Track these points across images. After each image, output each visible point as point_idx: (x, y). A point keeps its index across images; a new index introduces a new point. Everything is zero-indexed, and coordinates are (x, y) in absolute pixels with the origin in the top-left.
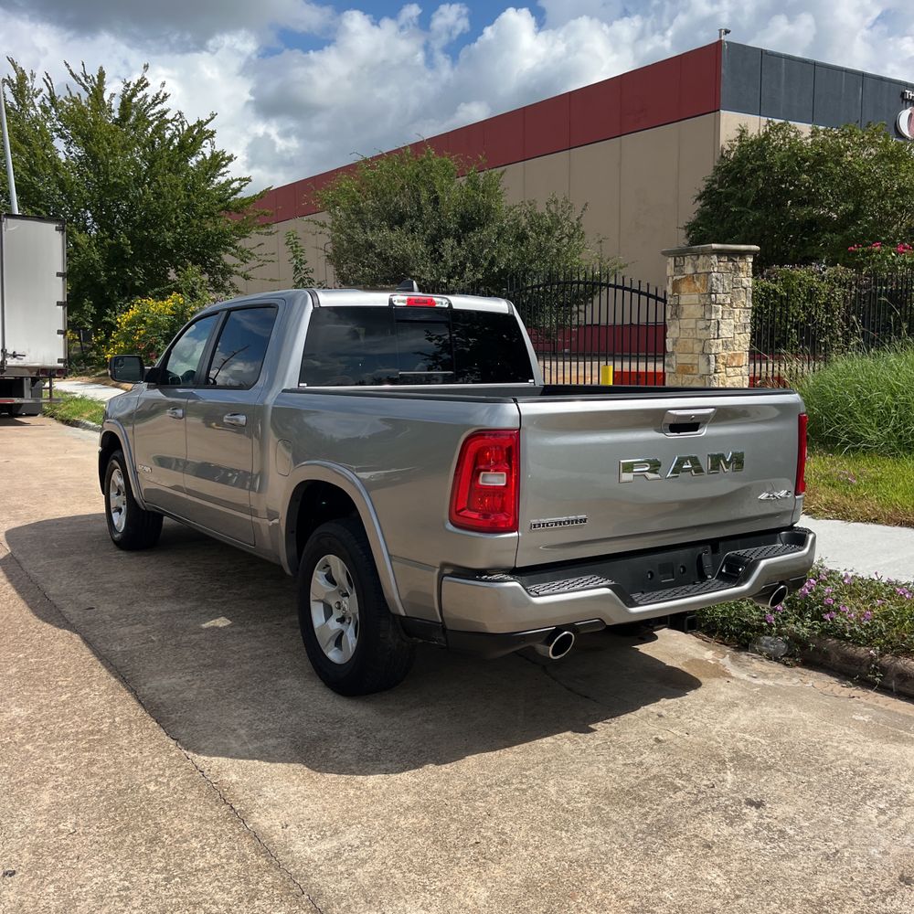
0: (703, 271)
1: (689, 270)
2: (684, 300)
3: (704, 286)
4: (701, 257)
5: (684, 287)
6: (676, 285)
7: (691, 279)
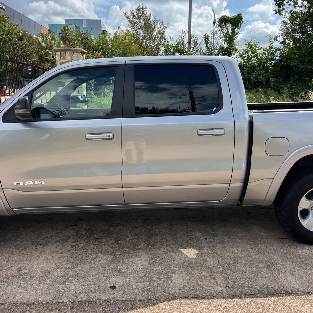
0: (76, 59)
1: (68, 58)
4: (75, 53)
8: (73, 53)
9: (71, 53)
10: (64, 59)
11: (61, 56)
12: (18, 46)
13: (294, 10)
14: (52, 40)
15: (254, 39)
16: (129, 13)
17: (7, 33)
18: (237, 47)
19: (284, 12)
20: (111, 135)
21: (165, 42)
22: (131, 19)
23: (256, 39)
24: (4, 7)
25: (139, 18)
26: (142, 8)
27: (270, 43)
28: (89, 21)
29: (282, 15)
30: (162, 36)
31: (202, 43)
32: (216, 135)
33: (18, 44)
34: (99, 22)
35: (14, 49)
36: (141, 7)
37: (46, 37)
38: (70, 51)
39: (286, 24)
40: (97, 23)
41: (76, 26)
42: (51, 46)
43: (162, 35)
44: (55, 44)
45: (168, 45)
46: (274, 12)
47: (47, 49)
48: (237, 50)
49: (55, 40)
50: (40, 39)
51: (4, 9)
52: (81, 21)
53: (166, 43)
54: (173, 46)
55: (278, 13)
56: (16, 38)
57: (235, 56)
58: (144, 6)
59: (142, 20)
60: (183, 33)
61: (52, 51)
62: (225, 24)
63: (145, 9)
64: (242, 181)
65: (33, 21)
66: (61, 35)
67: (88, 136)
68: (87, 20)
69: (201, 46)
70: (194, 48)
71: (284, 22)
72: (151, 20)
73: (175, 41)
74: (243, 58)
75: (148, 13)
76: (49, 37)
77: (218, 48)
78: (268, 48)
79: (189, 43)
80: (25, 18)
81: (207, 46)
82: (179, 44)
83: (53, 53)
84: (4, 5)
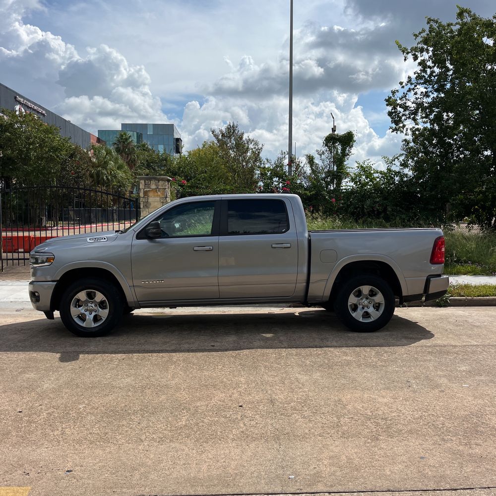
0: (162, 188)
1: (153, 187)
2: (151, 200)
3: (163, 194)
4: (161, 181)
5: (151, 194)
6: (146, 193)
7: (155, 190)
8: (159, 182)
9: (157, 182)
10: (149, 188)
11: (145, 184)
12: (68, 165)
13: (417, 127)
14: (107, 154)
15: (368, 161)
16: (217, 132)
17: (55, 149)
18: (349, 170)
19: (405, 129)
20: (211, 247)
21: (261, 164)
22: (220, 137)
23: (369, 161)
24: (44, 112)
25: (230, 137)
26: (233, 127)
27: (388, 165)
28: (156, 126)
29: (403, 132)
30: (256, 158)
31: (306, 165)
32: (285, 248)
33: (68, 162)
34: (170, 128)
35: (63, 169)
36: (232, 125)
37: (99, 151)
38: (155, 179)
39: (408, 143)
40: (169, 129)
41: (137, 133)
42: (106, 163)
43: (256, 156)
44: (110, 160)
45: (265, 167)
46: (391, 130)
47: (98, 167)
48: (348, 174)
49: (111, 155)
50: (90, 154)
51: (44, 115)
52: (145, 126)
53: (262, 166)
54: (271, 169)
55: (395, 132)
56: (66, 155)
57: (346, 180)
58: (235, 124)
59: (232, 139)
60: (282, 154)
61: (106, 170)
62: (334, 143)
63: (237, 127)
64: (305, 281)
65: (80, 128)
66: (116, 146)
67: (196, 248)
68: (153, 124)
69: (305, 169)
70: (296, 172)
71: (405, 140)
72: (244, 139)
73: (273, 163)
74: (355, 183)
75: (240, 132)
76: (103, 151)
77: (326, 170)
78: (386, 171)
79: (290, 165)
80: (70, 125)
81: (312, 169)
82: (277, 166)
83: (107, 172)
84: (44, 109)
